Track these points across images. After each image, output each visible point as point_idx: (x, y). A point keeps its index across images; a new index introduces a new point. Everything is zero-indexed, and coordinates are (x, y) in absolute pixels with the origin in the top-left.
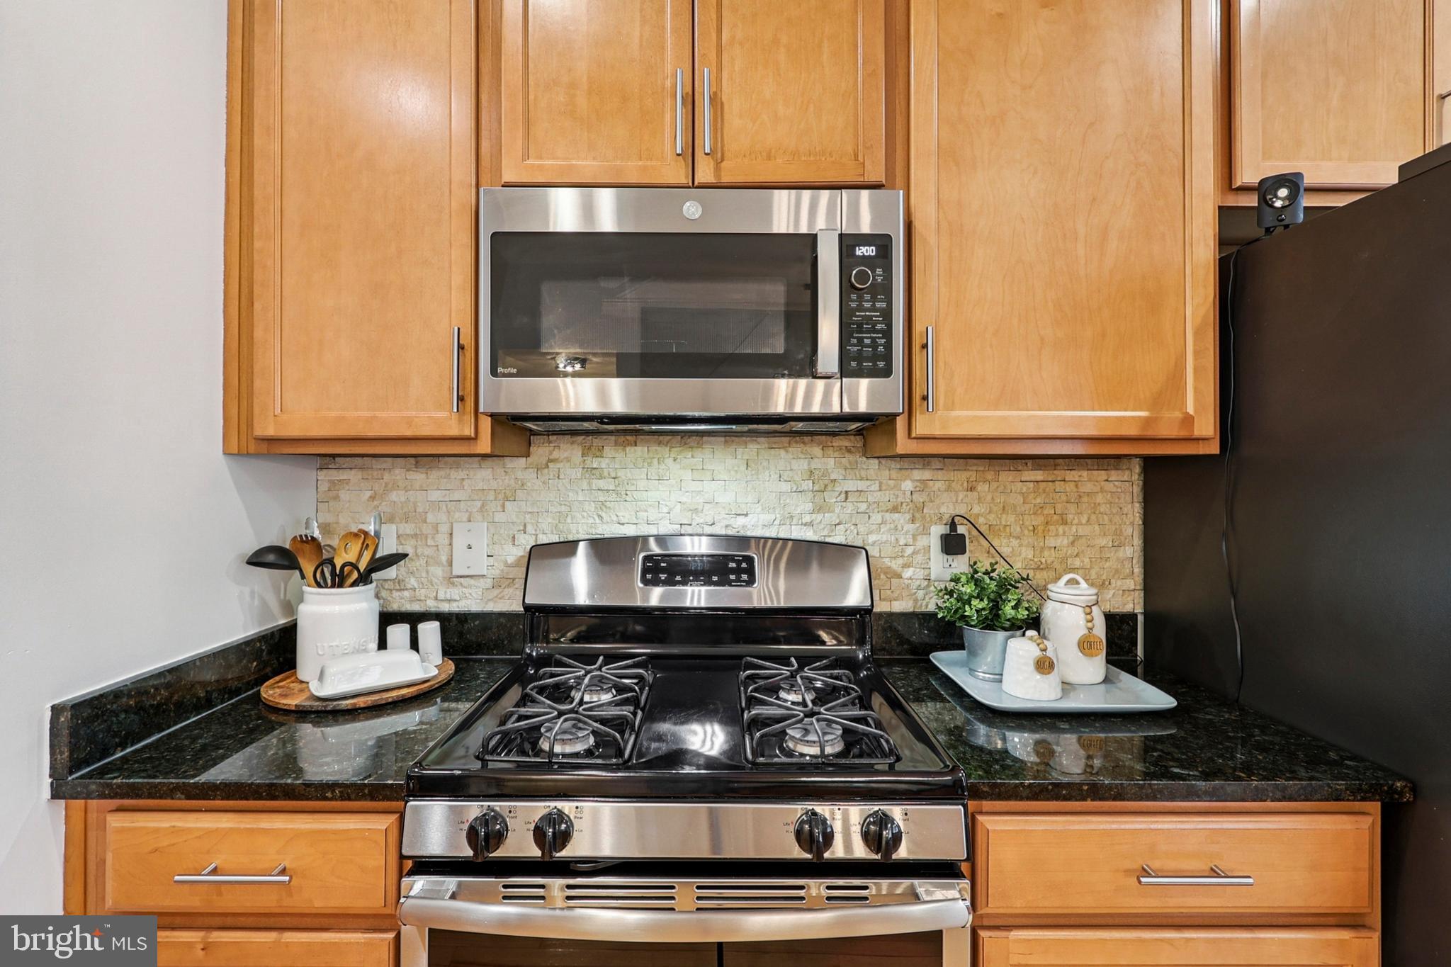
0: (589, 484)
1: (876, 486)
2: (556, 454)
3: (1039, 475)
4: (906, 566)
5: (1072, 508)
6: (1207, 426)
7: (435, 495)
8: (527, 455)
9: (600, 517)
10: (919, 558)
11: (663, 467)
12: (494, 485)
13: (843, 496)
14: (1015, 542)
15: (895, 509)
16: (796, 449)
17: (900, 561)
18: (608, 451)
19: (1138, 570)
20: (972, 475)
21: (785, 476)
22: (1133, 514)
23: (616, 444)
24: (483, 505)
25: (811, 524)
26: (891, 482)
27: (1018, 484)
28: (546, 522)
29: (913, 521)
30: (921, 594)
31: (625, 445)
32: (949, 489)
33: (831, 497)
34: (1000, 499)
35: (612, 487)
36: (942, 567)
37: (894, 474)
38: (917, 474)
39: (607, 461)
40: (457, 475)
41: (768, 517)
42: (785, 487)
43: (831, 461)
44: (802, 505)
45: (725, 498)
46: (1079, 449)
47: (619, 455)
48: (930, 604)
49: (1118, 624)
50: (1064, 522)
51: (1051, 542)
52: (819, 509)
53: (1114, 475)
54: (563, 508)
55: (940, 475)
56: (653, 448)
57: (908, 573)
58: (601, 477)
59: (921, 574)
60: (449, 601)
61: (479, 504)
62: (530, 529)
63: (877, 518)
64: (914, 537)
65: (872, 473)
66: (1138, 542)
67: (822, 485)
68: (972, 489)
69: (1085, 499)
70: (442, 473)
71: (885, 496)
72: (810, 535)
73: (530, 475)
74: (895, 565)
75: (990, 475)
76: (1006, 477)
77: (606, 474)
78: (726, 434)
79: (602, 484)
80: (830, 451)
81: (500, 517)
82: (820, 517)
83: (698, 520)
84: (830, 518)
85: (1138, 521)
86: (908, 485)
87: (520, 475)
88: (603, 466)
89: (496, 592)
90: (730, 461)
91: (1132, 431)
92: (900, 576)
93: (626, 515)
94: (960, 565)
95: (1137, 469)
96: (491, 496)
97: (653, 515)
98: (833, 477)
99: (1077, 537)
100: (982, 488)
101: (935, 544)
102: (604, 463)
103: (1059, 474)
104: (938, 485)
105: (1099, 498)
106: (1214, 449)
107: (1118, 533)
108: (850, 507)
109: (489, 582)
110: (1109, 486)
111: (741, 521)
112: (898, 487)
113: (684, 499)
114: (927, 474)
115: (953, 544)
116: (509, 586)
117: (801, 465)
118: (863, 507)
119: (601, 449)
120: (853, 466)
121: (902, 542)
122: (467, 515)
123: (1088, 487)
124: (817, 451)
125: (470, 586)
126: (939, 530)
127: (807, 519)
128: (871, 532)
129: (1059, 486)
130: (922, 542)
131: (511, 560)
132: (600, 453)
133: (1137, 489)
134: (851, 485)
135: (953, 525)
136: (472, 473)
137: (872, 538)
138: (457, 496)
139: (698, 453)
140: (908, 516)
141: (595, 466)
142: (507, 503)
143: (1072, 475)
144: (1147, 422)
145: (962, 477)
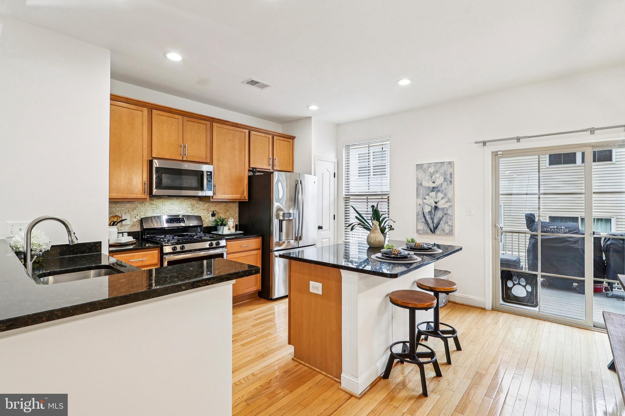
0: (151, 206)
1: (201, 206)
3: (225, 204)
4: (206, 219)
5: (229, 209)
6: (247, 198)
7: (118, 209)
9: (153, 213)
10: (208, 218)
11: (165, 203)
12: (131, 207)
13: (196, 207)
14: (222, 215)
15: (204, 210)
16: (188, 200)
17: (205, 218)
18: (155, 200)
19: (238, 218)
20: (216, 204)
21: (187, 204)
22: (237, 209)
23: (156, 199)
24: (128, 211)
25: (191, 213)
27: (222, 206)
28: (142, 214)
29: (207, 211)
30: (208, 223)
32: (212, 206)
33: (194, 208)
34: (220, 208)
35: (155, 207)
36: (212, 219)
37: (204, 204)
38: (208, 204)
39: (155, 202)
40: (122, 205)
41: (184, 212)
42: (187, 206)
43: (194, 202)
44: (190, 209)
46: (231, 200)
47: (157, 201)
48: (210, 225)
49: (236, 225)
50: (228, 211)
51: (227, 214)
52: (193, 210)
53: (235, 204)
54: (145, 211)
55: (211, 204)
56: (163, 200)
57: (206, 220)
58: (154, 205)
59: (208, 220)
60: (121, 230)
61: (127, 211)
62: (139, 215)
63: (202, 211)
64: (207, 214)
65: (201, 204)
66: (238, 214)
67: (193, 206)
68: (216, 206)
69: (231, 208)
70: (119, 204)
71: (203, 207)
72: (191, 214)
73: (139, 205)
74: (204, 219)
75: (218, 204)
76: (221, 204)
77: (154, 204)
78: (176, 198)
79: (153, 206)
80: (194, 200)
81: (132, 213)
82: (192, 211)
83: (172, 212)
85: (238, 211)
86: (206, 206)
87: (137, 205)
88: (154, 203)
89: (131, 228)
90: (177, 202)
91: (239, 198)
92: (205, 221)
93: (158, 212)
94: (214, 218)
95: (238, 203)
96: (130, 209)
98: (195, 204)
99: (230, 213)
100: (217, 206)
101: (211, 215)
102: (154, 202)
103: (228, 204)
104: (211, 206)
105: (233, 207)
106: (248, 201)
107: (235, 213)
108: (197, 210)
109: (130, 226)
110: (234, 206)
111: (179, 212)
112: (205, 206)
114: (209, 204)
115: (213, 215)
116: (134, 226)
117: (189, 203)
118: (199, 209)
120: (198, 203)
121: (205, 215)
122: (125, 213)
123: (231, 206)
124: (192, 200)
125: (125, 227)
126: (211, 213)
127: (190, 212)
128: (200, 214)
129: (228, 205)
130: (208, 215)
131: (135, 221)
132: (153, 200)
133: (238, 206)
134: (198, 206)
135: (213, 212)
136: (126, 204)
138: (123, 209)
139: (172, 200)
140: (206, 211)
141: (152, 203)
142: (134, 210)
143: (230, 204)
144: (241, 197)
145: (214, 204)
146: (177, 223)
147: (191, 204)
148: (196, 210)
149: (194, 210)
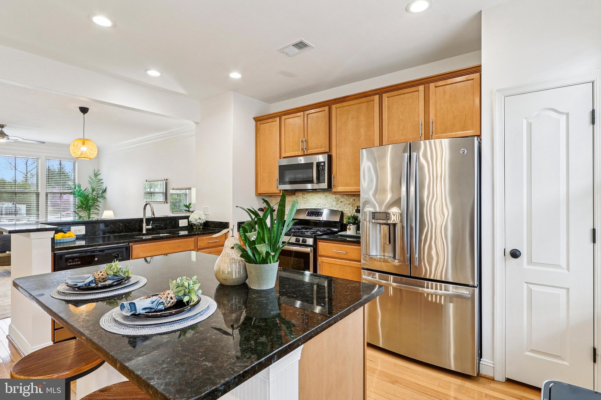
2: (299, 195)
8: (295, 195)
13: (341, 202)
15: (349, 204)
25: (335, 207)
26: (349, 199)
29: (353, 207)
31: (308, 193)
33: (339, 202)
38: (353, 198)
42: (332, 200)
45: (322, 202)
47: (307, 195)
52: (337, 204)
55: (357, 198)
63: (346, 206)
64: (353, 210)
71: (348, 202)
72: (336, 209)
78: (323, 191)
79: (305, 200)
82: (337, 206)
84: (339, 206)
86: (351, 200)
97: (312, 205)
98: (339, 198)
101: (355, 211)
104: (357, 200)
113: (317, 202)
115: (357, 211)
119: (305, 194)
120: (342, 196)
121: (350, 211)
127: (335, 206)
128: (345, 209)
134: (342, 200)
135: (357, 208)
137: (345, 210)
140: (351, 206)
146: (315, 216)
147: (336, 198)
148: (341, 205)
149: (339, 204)
